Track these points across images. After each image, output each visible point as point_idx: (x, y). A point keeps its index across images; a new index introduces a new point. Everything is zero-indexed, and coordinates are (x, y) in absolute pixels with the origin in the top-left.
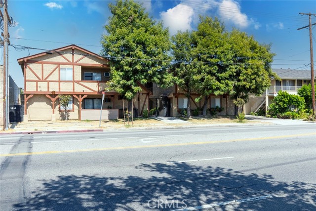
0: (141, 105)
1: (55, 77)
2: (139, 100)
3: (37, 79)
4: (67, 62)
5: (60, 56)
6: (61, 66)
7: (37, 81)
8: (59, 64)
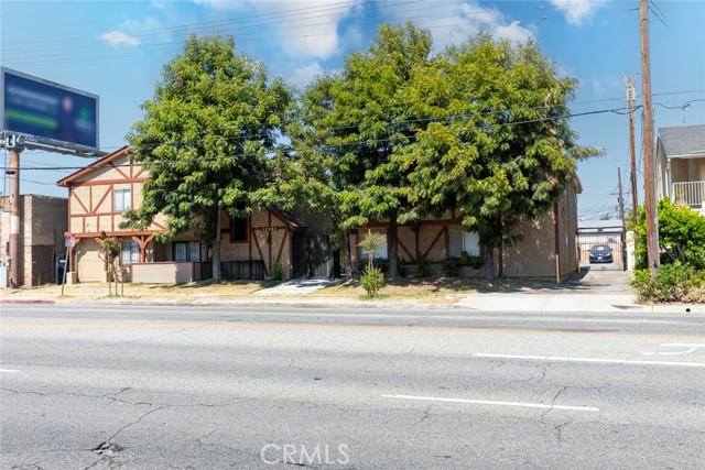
0: (275, 253)
1: (106, 207)
2: (269, 241)
3: (84, 212)
4: (123, 177)
5: (114, 170)
6: (116, 187)
7: (84, 216)
8: (112, 183)
